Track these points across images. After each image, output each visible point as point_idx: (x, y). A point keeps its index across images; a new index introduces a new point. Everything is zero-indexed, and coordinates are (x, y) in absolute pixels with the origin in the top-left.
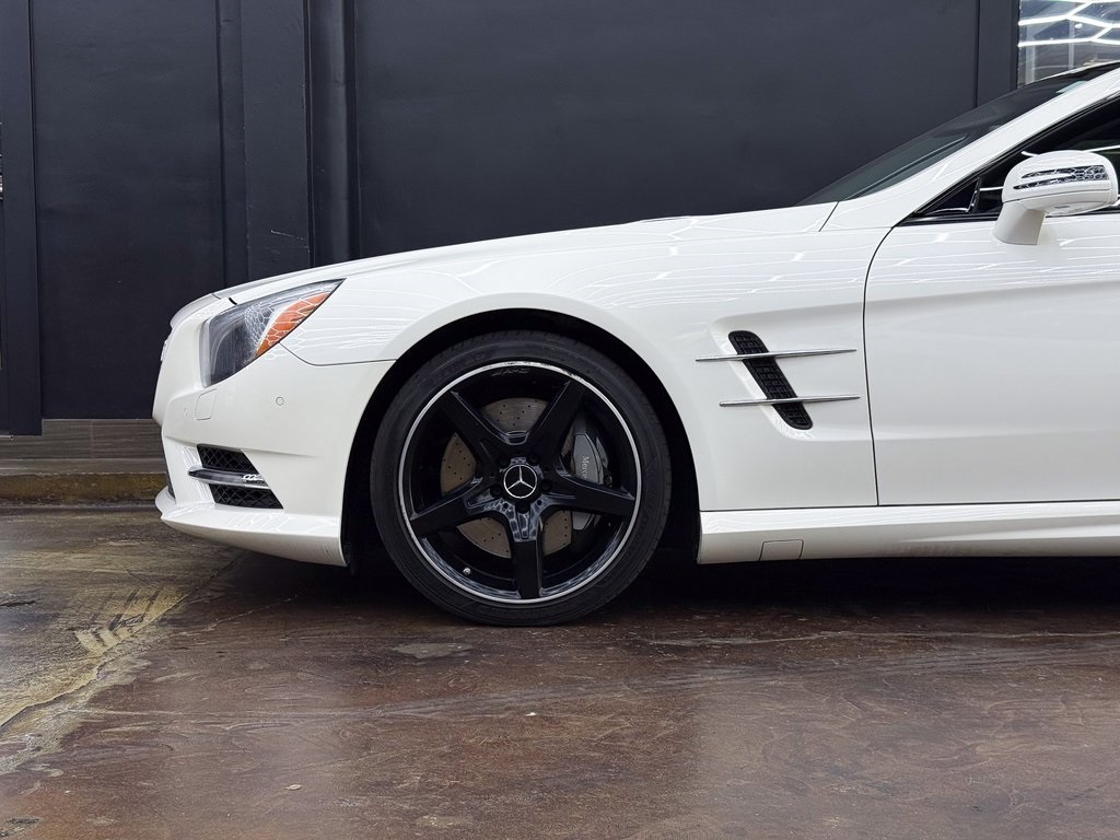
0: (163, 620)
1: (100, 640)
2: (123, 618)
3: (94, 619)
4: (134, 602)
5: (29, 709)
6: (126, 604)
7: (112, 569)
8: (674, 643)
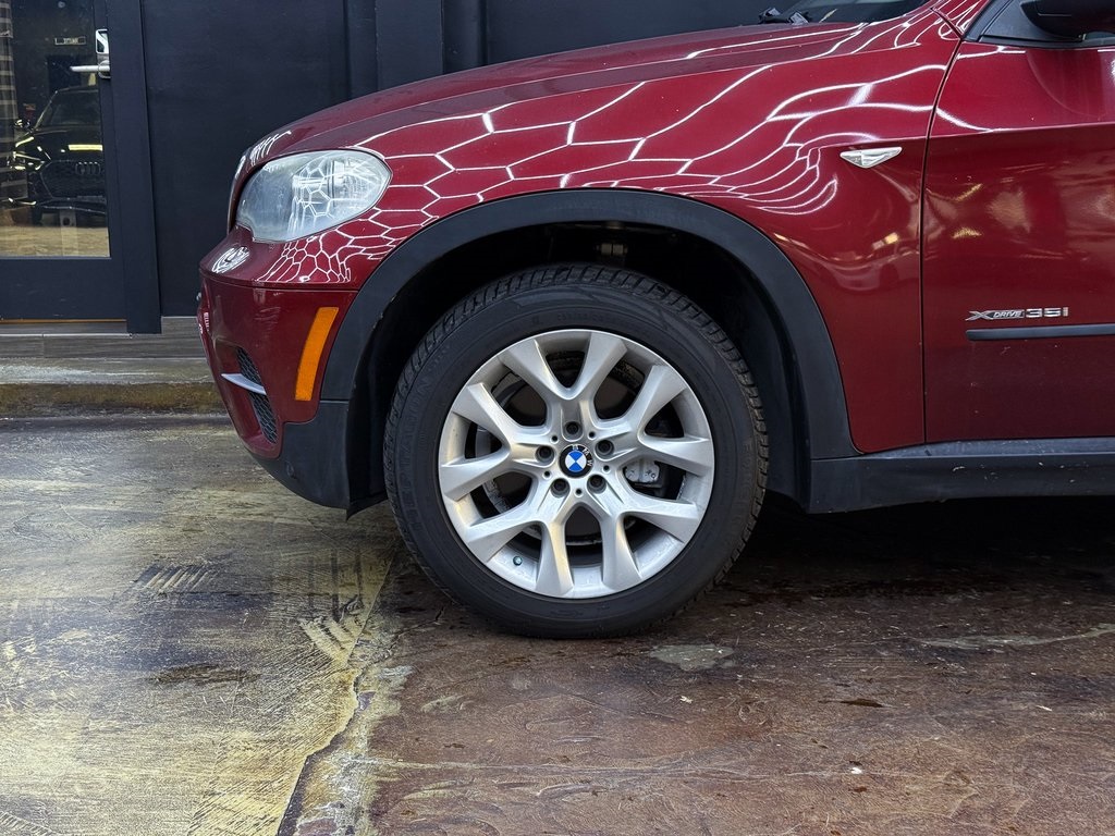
0: (383, 605)
1: (334, 639)
2: (342, 602)
3: (311, 604)
4: (340, 574)
5: (311, 761)
6: (335, 578)
7: (294, 519)
8: (949, 644)
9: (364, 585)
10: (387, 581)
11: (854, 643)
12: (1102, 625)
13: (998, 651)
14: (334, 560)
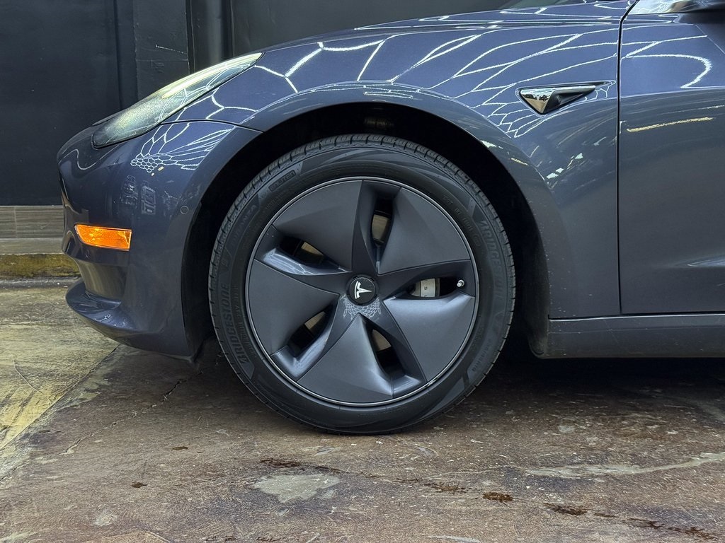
8: (551, 472)
9: (20, 418)
10: (44, 414)
11: (460, 472)
12: (703, 455)
13: (600, 481)
14: (8, 397)
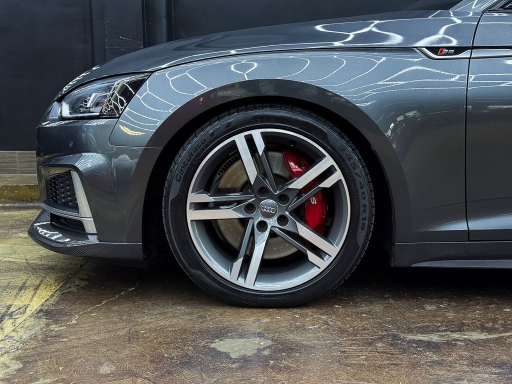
2: (12, 309)
4: (23, 291)
6: (17, 294)
7: (15, 259)
8: (425, 338)
9: (35, 299)
10: (52, 296)
13: (460, 344)
14: (24, 283)
